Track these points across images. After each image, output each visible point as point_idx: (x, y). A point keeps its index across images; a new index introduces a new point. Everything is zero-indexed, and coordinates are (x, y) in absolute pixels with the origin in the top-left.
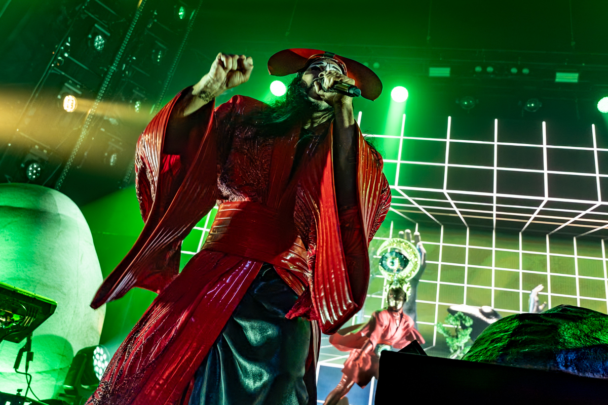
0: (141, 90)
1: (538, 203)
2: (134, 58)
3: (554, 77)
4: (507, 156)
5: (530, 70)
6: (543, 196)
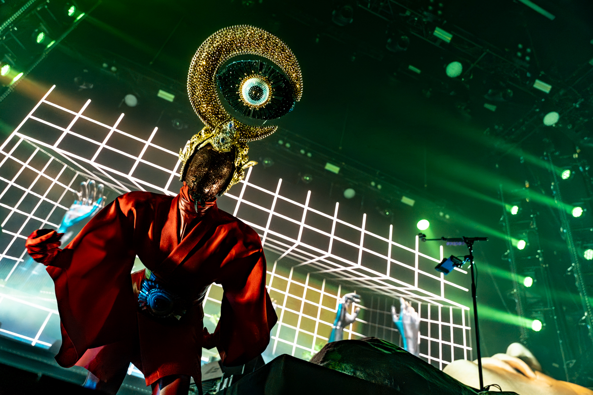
0: (12, 57)
1: (292, 244)
2: (16, 29)
3: (325, 165)
4: (282, 207)
5: (312, 155)
6: (296, 239)
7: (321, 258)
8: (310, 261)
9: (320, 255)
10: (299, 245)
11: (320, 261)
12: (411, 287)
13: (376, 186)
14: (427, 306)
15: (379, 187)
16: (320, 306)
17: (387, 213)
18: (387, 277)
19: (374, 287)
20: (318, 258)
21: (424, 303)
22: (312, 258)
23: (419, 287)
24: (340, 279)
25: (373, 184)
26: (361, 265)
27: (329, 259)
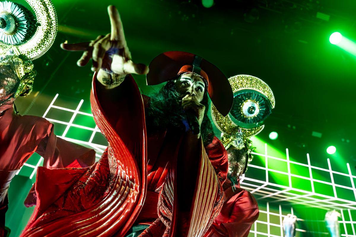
7: (262, 187)
8: (254, 190)
9: (260, 185)
10: (244, 180)
11: (261, 189)
12: (332, 198)
13: (292, 128)
14: (347, 211)
15: (294, 127)
16: (268, 224)
17: (304, 146)
18: (313, 193)
19: (304, 203)
20: (260, 187)
21: (345, 209)
22: (255, 188)
23: (338, 197)
24: (278, 201)
25: (289, 126)
26: (292, 187)
27: (268, 186)
